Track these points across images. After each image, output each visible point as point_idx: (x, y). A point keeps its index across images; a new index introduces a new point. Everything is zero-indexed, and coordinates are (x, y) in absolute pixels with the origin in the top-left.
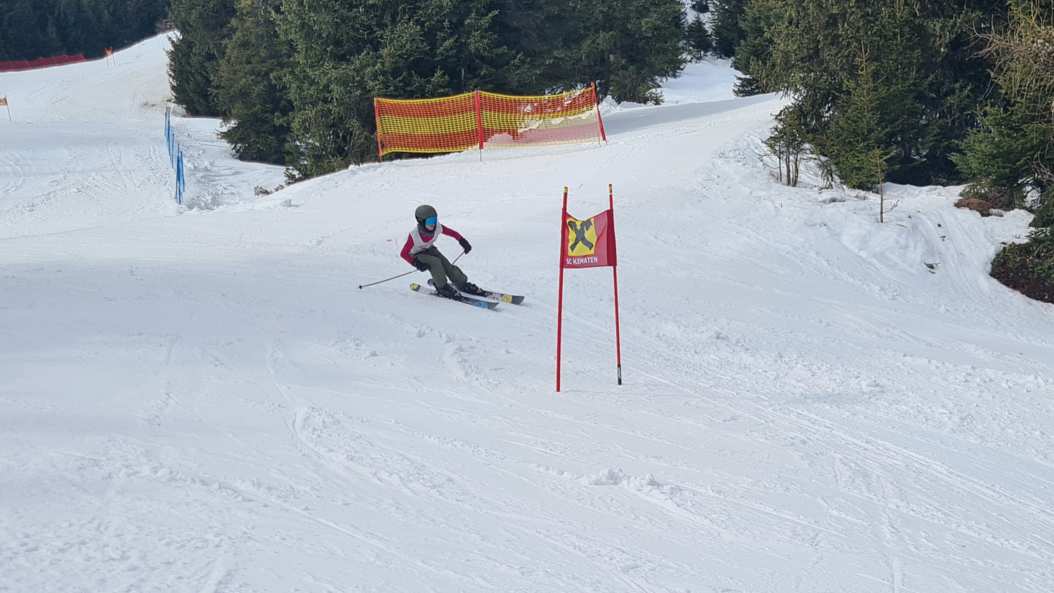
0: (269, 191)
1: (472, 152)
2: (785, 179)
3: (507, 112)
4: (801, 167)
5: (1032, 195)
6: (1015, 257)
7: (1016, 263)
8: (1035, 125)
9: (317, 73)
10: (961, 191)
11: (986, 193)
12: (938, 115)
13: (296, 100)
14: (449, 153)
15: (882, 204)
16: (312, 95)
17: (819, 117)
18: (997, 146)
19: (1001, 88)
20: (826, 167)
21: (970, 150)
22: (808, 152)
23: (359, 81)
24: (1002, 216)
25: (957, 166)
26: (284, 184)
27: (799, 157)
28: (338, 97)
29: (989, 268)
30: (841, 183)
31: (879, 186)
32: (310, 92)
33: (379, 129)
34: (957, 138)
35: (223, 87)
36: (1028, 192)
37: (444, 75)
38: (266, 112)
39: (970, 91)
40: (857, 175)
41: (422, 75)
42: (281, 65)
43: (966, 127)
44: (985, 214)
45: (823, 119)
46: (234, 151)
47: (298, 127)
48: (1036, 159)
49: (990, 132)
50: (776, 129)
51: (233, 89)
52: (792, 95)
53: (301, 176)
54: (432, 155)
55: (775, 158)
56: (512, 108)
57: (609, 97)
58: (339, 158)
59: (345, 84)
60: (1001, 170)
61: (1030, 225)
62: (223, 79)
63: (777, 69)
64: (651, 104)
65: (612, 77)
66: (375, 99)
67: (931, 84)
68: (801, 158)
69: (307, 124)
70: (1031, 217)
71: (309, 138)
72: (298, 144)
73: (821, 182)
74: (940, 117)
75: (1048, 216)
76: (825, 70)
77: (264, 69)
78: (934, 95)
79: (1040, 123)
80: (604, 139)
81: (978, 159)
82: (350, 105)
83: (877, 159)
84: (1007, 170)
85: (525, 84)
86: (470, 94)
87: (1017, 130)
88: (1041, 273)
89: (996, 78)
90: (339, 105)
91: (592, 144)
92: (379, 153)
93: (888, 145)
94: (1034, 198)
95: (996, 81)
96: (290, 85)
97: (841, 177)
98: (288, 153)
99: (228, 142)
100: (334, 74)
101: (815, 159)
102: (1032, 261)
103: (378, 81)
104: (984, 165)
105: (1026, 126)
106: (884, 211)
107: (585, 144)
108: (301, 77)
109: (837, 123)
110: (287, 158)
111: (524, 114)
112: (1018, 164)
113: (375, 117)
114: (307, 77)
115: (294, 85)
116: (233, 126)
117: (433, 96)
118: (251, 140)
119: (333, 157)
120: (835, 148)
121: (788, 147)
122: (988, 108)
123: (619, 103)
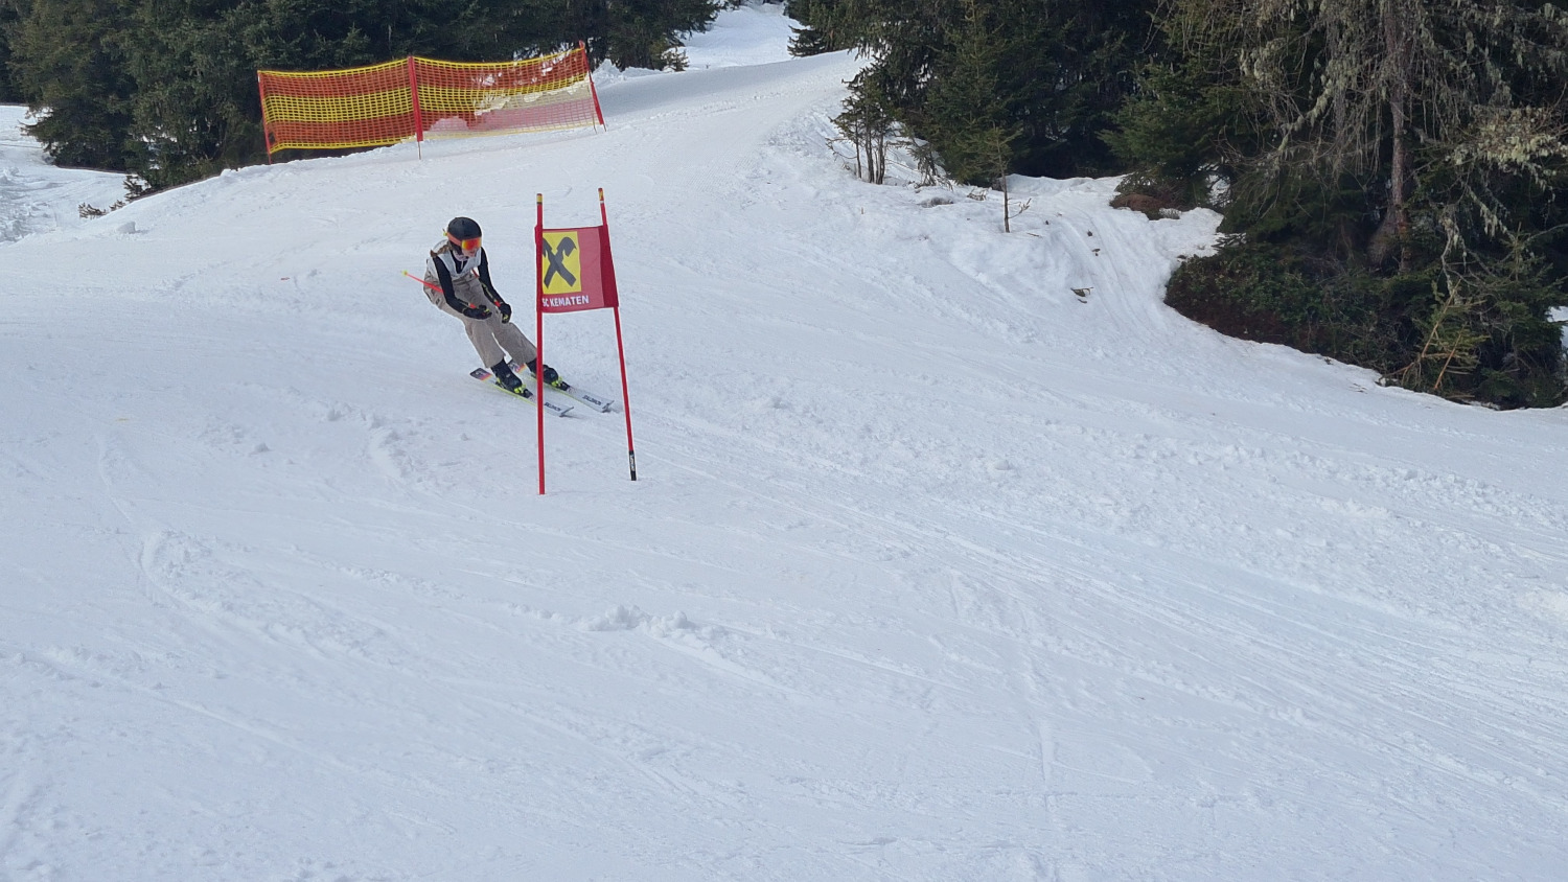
0: (102, 210)
1: (407, 145)
2: (865, 173)
3: (457, 86)
4: (889, 155)
5: (1219, 187)
6: (1198, 277)
7: (1201, 283)
8: (1216, 89)
9: (171, 35)
10: (1118, 184)
11: (1152, 187)
12: (1081, 78)
13: (139, 76)
14: (371, 148)
15: (1006, 205)
16: (164, 69)
17: (912, 83)
18: (1166, 119)
19: (1167, 37)
20: (924, 155)
21: (1127, 126)
22: (898, 133)
23: (233, 47)
24: (1178, 218)
25: (1110, 148)
26: (124, 200)
27: (885, 141)
28: (203, 70)
29: (1163, 292)
30: (947, 176)
31: (1001, 179)
32: (162, 64)
33: (266, 115)
34: (1109, 109)
35: (30, 60)
36: (1214, 183)
37: (361, 34)
38: (95, 94)
39: (1124, 41)
40: (969, 164)
41: (328, 35)
42: (117, 25)
43: (1122, 93)
44: (1153, 215)
45: (918, 86)
46: (48, 153)
47: (144, 115)
48: (1221, 136)
49: (1156, 99)
50: (850, 102)
51: (44, 62)
52: (872, 53)
53: (150, 187)
54: (346, 152)
55: (850, 143)
56: (464, 80)
57: (608, 61)
58: (207, 160)
59: (214, 51)
60: (1174, 152)
61: (1219, 230)
62: (29, 48)
63: (849, 16)
64: (669, 69)
65: (611, 33)
66: (259, 71)
67: (1070, 33)
68: (888, 143)
69: (158, 111)
70: (1218, 219)
71: (161, 132)
72: (145, 140)
73: (918, 176)
74: (1083, 80)
75: (1242, 216)
76: (917, 16)
77: (91, 31)
78: (1073, 49)
79: (1224, 85)
80: (602, 122)
81: (1140, 138)
82: (222, 81)
83: (995, 142)
84: (1182, 153)
85: (483, 45)
86: (401, 61)
87: (1193, 96)
88: (1237, 298)
89: (1158, 24)
90: (206, 81)
91: (582, 131)
92: (266, 150)
93: (1011, 121)
94: (1222, 192)
95: (1159, 27)
96: (131, 54)
97: (946, 169)
98: (129, 154)
99: (38, 141)
100: (197, 36)
101: (908, 144)
102: (1222, 281)
103: (264, 45)
104: (1149, 147)
105: (1206, 89)
106: (1009, 216)
107: (575, 130)
108: (147, 41)
109: (938, 91)
110: (129, 161)
111: (482, 88)
112: (1196, 144)
113: (259, 97)
114: (155, 42)
115: (137, 55)
116: (47, 116)
117: (347, 67)
118: (74, 137)
119: (199, 158)
120: (936, 126)
121: (868, 127)
122: (1149, 66)
123: (623, 69)
